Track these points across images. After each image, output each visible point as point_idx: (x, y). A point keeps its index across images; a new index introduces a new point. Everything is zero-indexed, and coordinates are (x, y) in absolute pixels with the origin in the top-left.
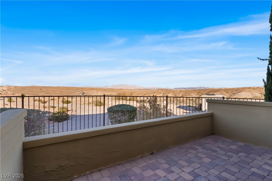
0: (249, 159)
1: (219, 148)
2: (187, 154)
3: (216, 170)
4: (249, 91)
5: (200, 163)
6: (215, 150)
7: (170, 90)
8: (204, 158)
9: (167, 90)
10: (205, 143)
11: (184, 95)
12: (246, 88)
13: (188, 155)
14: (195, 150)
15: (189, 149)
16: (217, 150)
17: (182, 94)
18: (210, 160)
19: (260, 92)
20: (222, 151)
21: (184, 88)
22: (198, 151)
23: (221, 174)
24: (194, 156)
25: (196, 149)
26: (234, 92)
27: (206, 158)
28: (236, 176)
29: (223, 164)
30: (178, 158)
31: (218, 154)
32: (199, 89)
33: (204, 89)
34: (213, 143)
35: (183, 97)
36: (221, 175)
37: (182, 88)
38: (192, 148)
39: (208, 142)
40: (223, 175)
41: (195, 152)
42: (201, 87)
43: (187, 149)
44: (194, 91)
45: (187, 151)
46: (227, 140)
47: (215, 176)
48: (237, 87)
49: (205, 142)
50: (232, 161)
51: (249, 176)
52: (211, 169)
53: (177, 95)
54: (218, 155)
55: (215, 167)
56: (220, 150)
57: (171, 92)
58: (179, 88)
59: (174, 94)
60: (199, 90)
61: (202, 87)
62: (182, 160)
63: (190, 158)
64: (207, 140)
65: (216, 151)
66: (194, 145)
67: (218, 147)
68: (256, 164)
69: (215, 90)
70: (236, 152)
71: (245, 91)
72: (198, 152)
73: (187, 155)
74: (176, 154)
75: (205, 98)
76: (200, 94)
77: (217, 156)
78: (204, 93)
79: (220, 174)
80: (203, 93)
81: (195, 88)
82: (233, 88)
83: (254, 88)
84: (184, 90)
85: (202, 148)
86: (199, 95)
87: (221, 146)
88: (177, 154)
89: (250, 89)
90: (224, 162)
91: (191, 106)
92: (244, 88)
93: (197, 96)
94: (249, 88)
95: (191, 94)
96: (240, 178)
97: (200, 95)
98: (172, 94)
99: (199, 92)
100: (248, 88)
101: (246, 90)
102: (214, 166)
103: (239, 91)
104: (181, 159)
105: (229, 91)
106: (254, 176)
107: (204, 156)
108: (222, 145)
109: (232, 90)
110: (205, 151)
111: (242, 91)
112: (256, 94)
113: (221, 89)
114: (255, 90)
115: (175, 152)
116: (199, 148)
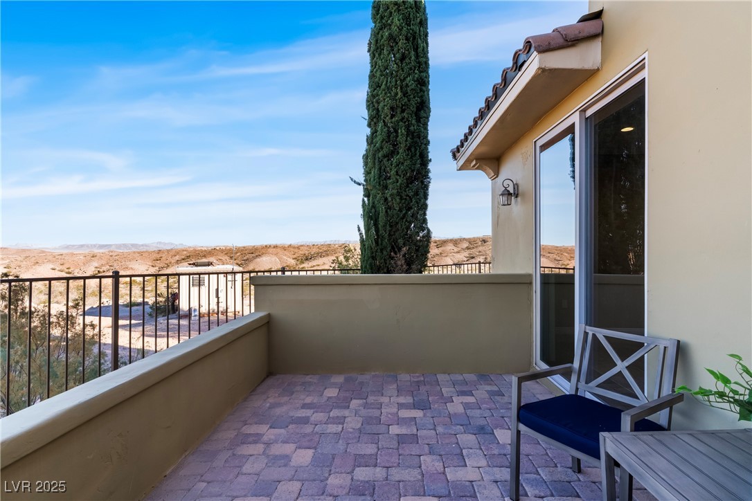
0: (373, 408)
1: (308, 409)
2: (241, 467)
3: (338, 473)
4: (276, 254)
5: (294, 476)
6: (303, 417)
7: (43, 252)
8: (294, 455)
9: (24, 250)
10: (269, 408)
11: (104, 268)
12: (270, 246)
13: (247, 468)
14: (255, 442)
15: (238, 445)
16: (308, 415)
17: (97, 265)
18: (310, 452)
19: (295, 256)
20: (317, 412)
21: (102, 246)
22: (265, 438)
23: (355, 478)
24: (266, 461)
25: (257, 438)
26: (247, 256)
27: (298, 450)
28: (380, 463)
29: (341, 446)
30: (220, 495)
31: (316, 425)
32: (156, 250)
33: (172, 249)
34: (285, 399)
35: (100, 278)
36: (358, 481)
37: (95, 246)
38: (245, 439)
39: (271, 400)
40: (361, 479)
41: (260, 448)
42: (160, 243)
43: (231, 449)
44: (141, 254)
45: (234, 455)
46: (308, 379)
47: (348, 494)
48: (253, 245)
49: (268, 405)
50: (351, 430)
51: (398, 449)
52: (327, 479)
53: (77, 271)
54: (318, 429)
55: (331, 465)
56: (312, 411)
57: (49, 261)
58: (82, 246)
59: (61, 267)
60: (158, 253)
61: (165, 244)
62: (237, 497)
63: (258, 475)
64: (268, 397)
65: (306, 421)
66: (244, 428)
67: (305, 406)
68: (389, 416)
69: (202, 251)
70: (345, 404)
71: (269, 253)
72: (268, 444)
73: (244, 470)
74: (205, 484)
75: (189, 274)
76: (159, 264)
77: (317, 433)
78: (173, 261)
79: (352, 479)
80: (170, 259)
81: (142, 245)
82: (244, 247)
83: (284, 248)
84: (101, 251)
85: (271, 427)
86: (157, 268)
87: (308, 400)
88: (208, 483)
89: (278, 250)
90: (340, 441)
91: (138, 304)
92: (266, 246)
93: (152, 271)
94: (276, 247)
95: (130, 266)
96: (391, 465)
97: (162, 265)
98: (53, 266)
99: (158, 257)
100: (274, 247)
101: (270, 250)
102: (328, 464)
103: (257, 254)
104: (235, 494)
105: (237, 253)
106: (404, 445)
107: (288, 448)
108: (308, 396)
109: (242, 250)
110: (282, 431)
111: (263, 254)
112: (288, 259)
113: (218, 248)
114: (285, 252)
115: (199, 481)
116: (263, 429)
